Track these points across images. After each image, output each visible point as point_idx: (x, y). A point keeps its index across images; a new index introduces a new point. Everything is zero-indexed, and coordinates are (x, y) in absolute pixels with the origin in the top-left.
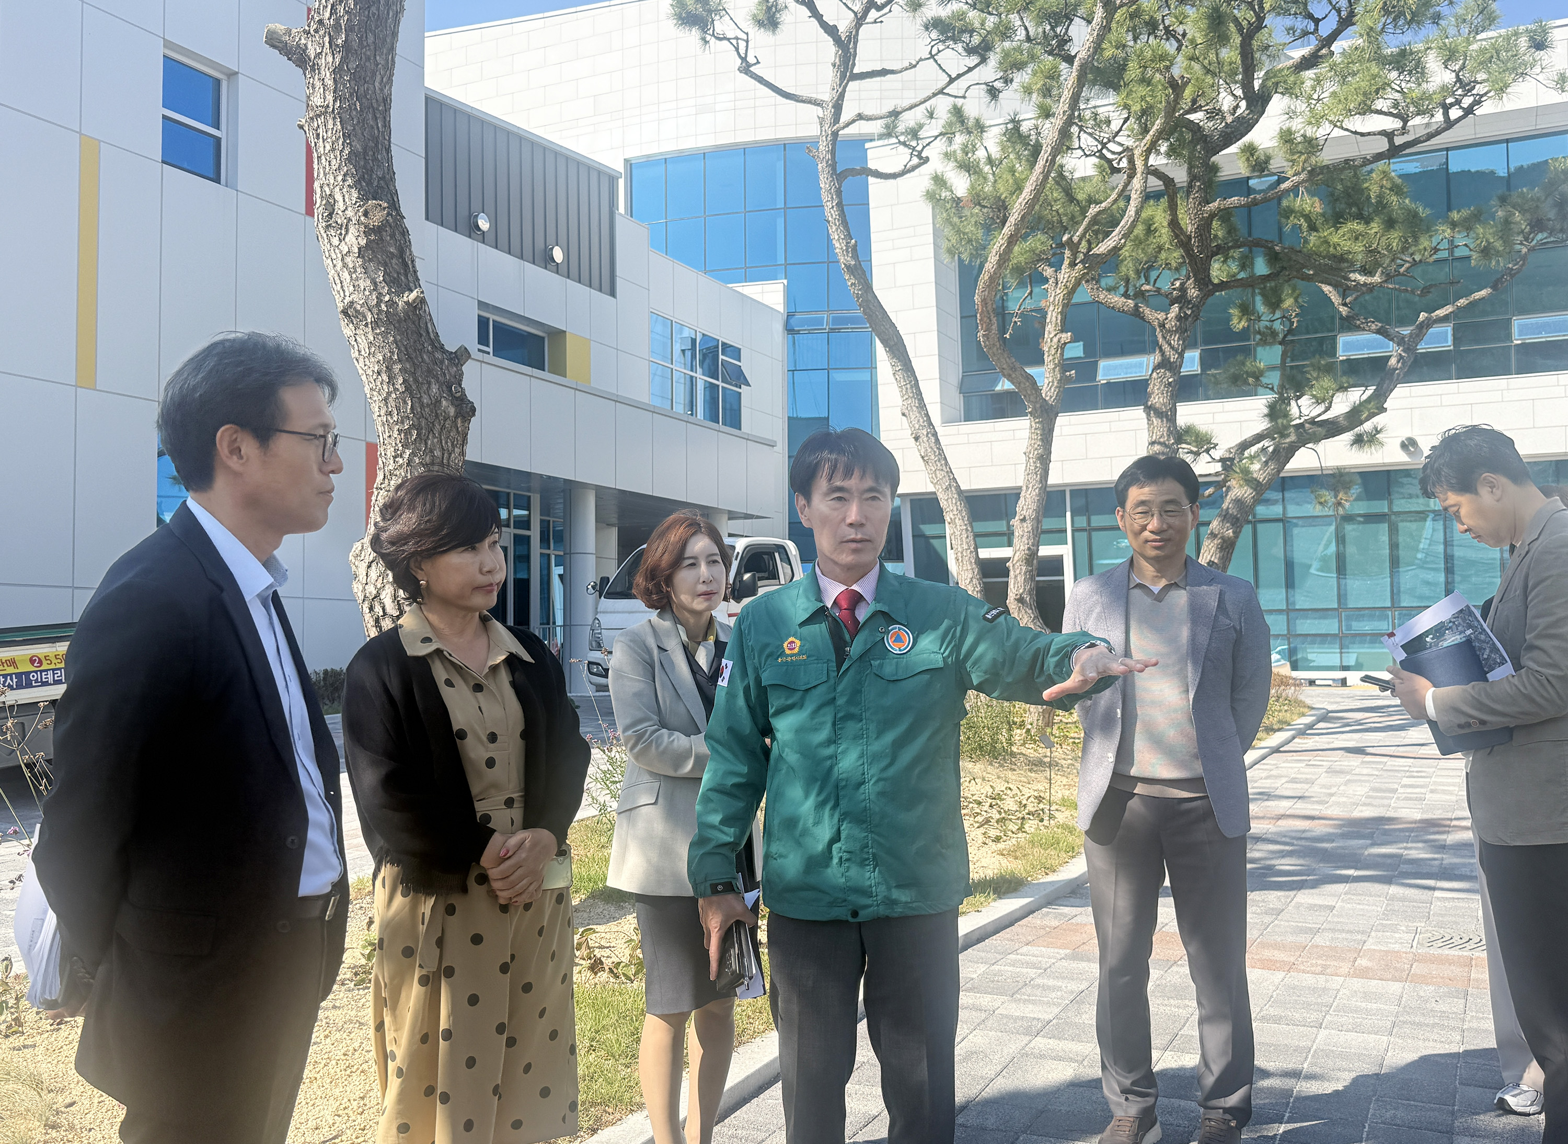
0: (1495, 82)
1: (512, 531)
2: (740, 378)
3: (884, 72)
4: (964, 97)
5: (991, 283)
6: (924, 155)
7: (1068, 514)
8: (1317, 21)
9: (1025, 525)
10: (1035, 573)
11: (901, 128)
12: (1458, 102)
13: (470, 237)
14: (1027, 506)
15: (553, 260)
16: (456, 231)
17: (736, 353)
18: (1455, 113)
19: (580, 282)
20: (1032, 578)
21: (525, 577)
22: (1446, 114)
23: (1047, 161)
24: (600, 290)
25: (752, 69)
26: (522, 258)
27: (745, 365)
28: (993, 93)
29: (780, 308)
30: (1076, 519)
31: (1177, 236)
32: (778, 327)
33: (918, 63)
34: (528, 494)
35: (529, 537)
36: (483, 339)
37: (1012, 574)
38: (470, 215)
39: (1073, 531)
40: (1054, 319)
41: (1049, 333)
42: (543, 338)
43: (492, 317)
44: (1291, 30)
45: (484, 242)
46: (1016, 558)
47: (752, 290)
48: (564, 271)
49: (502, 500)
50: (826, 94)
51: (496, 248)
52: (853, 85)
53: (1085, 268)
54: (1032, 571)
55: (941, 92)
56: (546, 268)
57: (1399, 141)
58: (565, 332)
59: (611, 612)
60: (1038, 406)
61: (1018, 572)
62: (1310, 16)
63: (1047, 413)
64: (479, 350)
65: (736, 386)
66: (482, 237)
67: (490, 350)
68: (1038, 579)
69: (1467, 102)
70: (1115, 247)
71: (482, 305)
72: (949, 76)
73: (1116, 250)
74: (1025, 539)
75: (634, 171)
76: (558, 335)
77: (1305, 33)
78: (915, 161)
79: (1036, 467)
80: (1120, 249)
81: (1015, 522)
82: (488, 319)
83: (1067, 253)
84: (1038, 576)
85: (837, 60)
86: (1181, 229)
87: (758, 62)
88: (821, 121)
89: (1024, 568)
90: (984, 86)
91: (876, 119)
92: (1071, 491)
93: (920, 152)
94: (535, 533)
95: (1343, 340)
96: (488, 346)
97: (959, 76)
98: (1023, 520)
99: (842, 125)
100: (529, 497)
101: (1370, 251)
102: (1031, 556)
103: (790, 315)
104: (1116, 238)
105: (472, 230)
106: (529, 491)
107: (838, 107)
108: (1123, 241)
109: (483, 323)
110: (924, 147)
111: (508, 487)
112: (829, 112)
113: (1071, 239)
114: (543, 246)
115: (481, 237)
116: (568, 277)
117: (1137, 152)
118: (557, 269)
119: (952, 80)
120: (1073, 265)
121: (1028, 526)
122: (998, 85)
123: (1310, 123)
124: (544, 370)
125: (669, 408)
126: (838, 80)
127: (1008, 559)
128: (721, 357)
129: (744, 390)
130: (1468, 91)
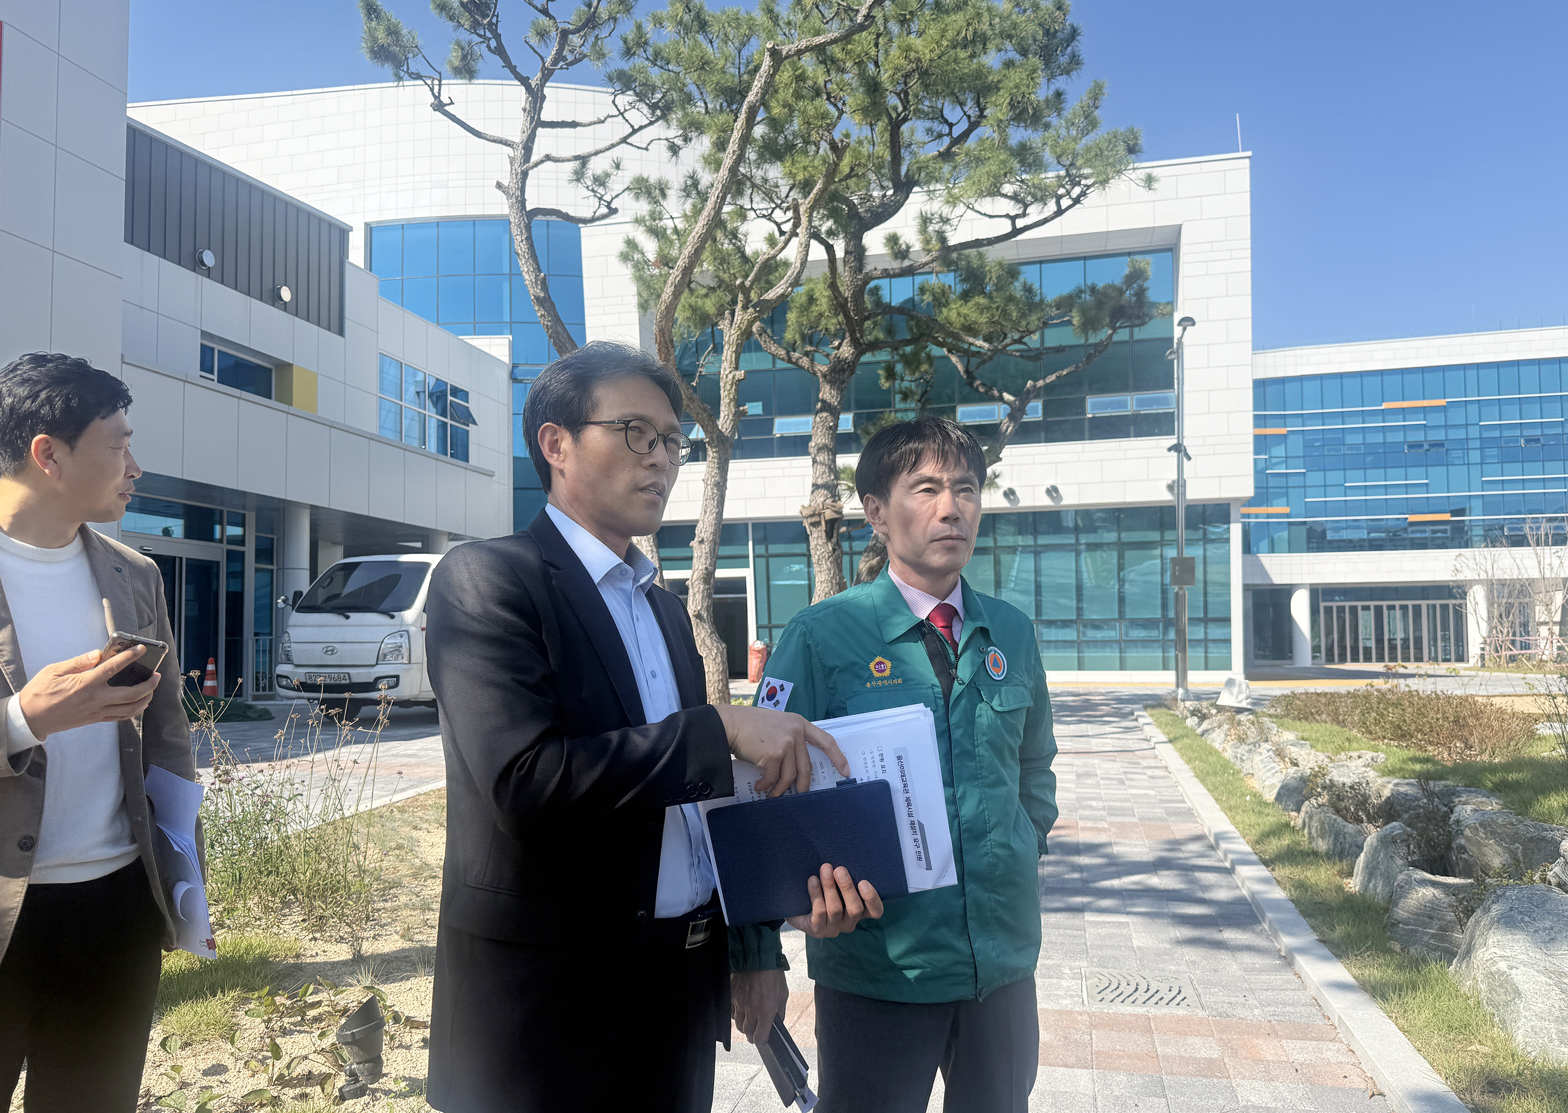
0: (1099, 174)
1: (226, 546)
2: (468, 418)
3: (574, 125)
4: (647, 149)
5: (667, 313)
6: (613, 206)
7: (750, 543)
8: (951, 125)
9: (703, 546)
10: (712, 591)
11: (589, 173)
12: (1068, 193)
13: (194, 271)
14: (704, 531)
15: (281, 299)
16: (179, 264)
17: (464, 395)
18: (1065, 203)
19: (308, 320)
20: (709, 596)
21: (239, 590)
22: (1058, 204)
23: (718, 197)
24: (329, 329)
25: (447, 108)
26: (249, 294)
27: (473, 406)
28: (674, 149)
29: (506, 359)
30: (757, 547)
31: (836, 298)
32: (504, 375)
33: (606, 119)
34: (243, 512)
35: (243, 553)
36: (206, 366)
37: (691, 592)
38: (195, 251)
39: (754, 557)
40: (729, 357)
41: (725, 369)
42: (270, 370)
43: (217, 347)
44: (929, 131)
45: (209, 277)
46: (695, 577)
47: (481, 342)
48: (292, 308)
49: (217, 518)
50: (517, 136)
51: (222, 283)
52: (540, 131)
53: (757, 312)
54: (709, 589)
55: (624, 140)
56: (273, 305)
57: (1020, 223)
58: (291, 365)
59: (301, 626)
60: (715, 436)
61: (696, 590)
62: (946, 121)
63: (723, 443)
64: (201, 376)
65: (464, 424)
66: (208, 273)
67: (215, 377)
68: (715, 596)
69: (1077, 191)
70: (783, 295)
71: (204, 334)
72: (632, 126)
73: (783, 296)
74: (703, 560)
75: (374, 234)
76: (285, 367)
77: (940, 136)
78: (604, 210)
79: (713, 493)
80: (787, 296)
81: (694, 544)
82: (213, 349)
83: (740, 297)
84: (715, 593)
85: (528, 105)
86: (840, 292)
87: (452, 103)
88: (512, 160)
89: (702, 587)
90: (666, 142)
91: (563, 161)
92: (753, 524)
93: (609, 203)
94: (250, 550)
95: (961, 410)
96: (212, 373)
97: (641, 128)
98: (702, 542)
99: (531, 164)
100: (244, 515)
101: (994, 322)
102: (708, 576)
103: (515, 366)
104: (784, 286)
105: (197, 265)
106: (244, 509)
107: (528, 148)
108: (790, 289)
109: (206, 352)
110: (613, 199)
111: (222, 505)
112: (519, 153)
113: (743, 283)
114: (271, 286)
115: (206, 272)
116: (297, 315)
117: (802, 209)
118: (285, 307)
119: (635, 131)
120: (745, 308)
121: (706, 548)
122: (679, 142)
123: (948, 202)
124: (270, 398)
125: (398, 440)
126: (528, 125)
127: (687, 580)
128: (450, 398)
129: (471, 428)
130: (1075, 184)
